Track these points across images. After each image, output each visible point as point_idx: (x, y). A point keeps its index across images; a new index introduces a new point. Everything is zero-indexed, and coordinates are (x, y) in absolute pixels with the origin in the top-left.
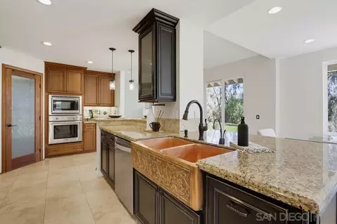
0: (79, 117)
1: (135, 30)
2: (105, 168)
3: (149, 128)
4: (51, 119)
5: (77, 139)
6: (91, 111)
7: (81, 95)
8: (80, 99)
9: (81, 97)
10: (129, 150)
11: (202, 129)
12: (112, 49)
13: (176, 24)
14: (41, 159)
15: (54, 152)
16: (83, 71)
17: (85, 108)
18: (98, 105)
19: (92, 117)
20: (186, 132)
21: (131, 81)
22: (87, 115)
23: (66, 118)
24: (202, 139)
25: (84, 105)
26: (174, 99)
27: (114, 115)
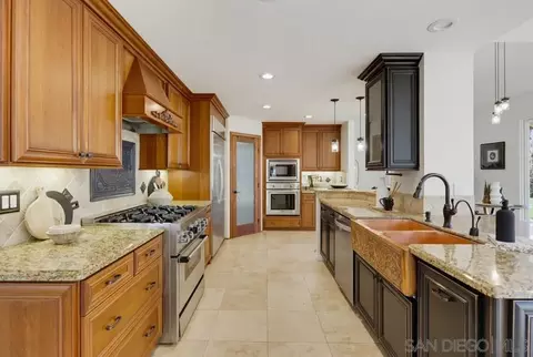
0: (297, 185)
1: (361, 77)
2: (324, 250)
3: (379, 206)
4: (268, 186)
5: (293, 212)
6: (310, 177)
7: (298, 157)
8: (298, 163)
9: (298, 160)
10: (347, 228)
11: (449, 213)
12: (334, 100)
13: (418, 61)
14: (259, 231)
15: (271, 225)
16: (302, 127)
17: (303, 173)
18: (319, 169)
19: (312, 186)
20: (428, 214)
21: (360, 139)
22: (305, 183)
23: (282, 186)
24: (449, 227)
25: (302, 170)
26: (417, 168)
27: (337, 184)
